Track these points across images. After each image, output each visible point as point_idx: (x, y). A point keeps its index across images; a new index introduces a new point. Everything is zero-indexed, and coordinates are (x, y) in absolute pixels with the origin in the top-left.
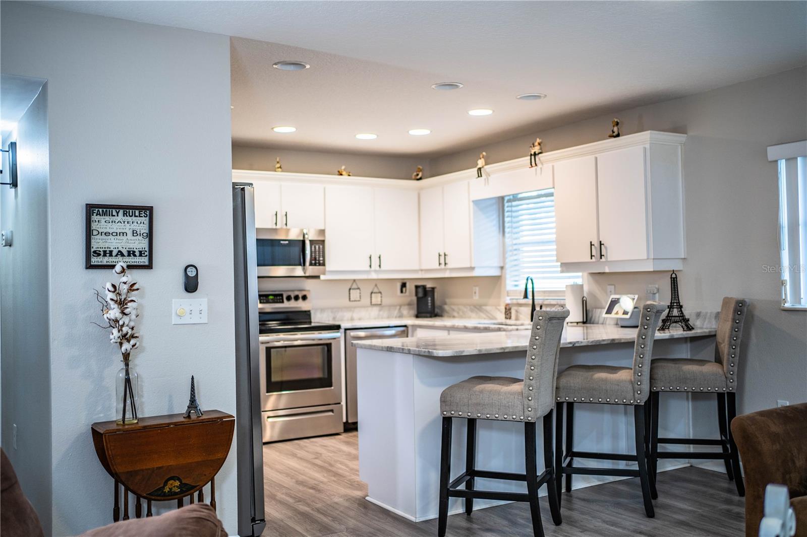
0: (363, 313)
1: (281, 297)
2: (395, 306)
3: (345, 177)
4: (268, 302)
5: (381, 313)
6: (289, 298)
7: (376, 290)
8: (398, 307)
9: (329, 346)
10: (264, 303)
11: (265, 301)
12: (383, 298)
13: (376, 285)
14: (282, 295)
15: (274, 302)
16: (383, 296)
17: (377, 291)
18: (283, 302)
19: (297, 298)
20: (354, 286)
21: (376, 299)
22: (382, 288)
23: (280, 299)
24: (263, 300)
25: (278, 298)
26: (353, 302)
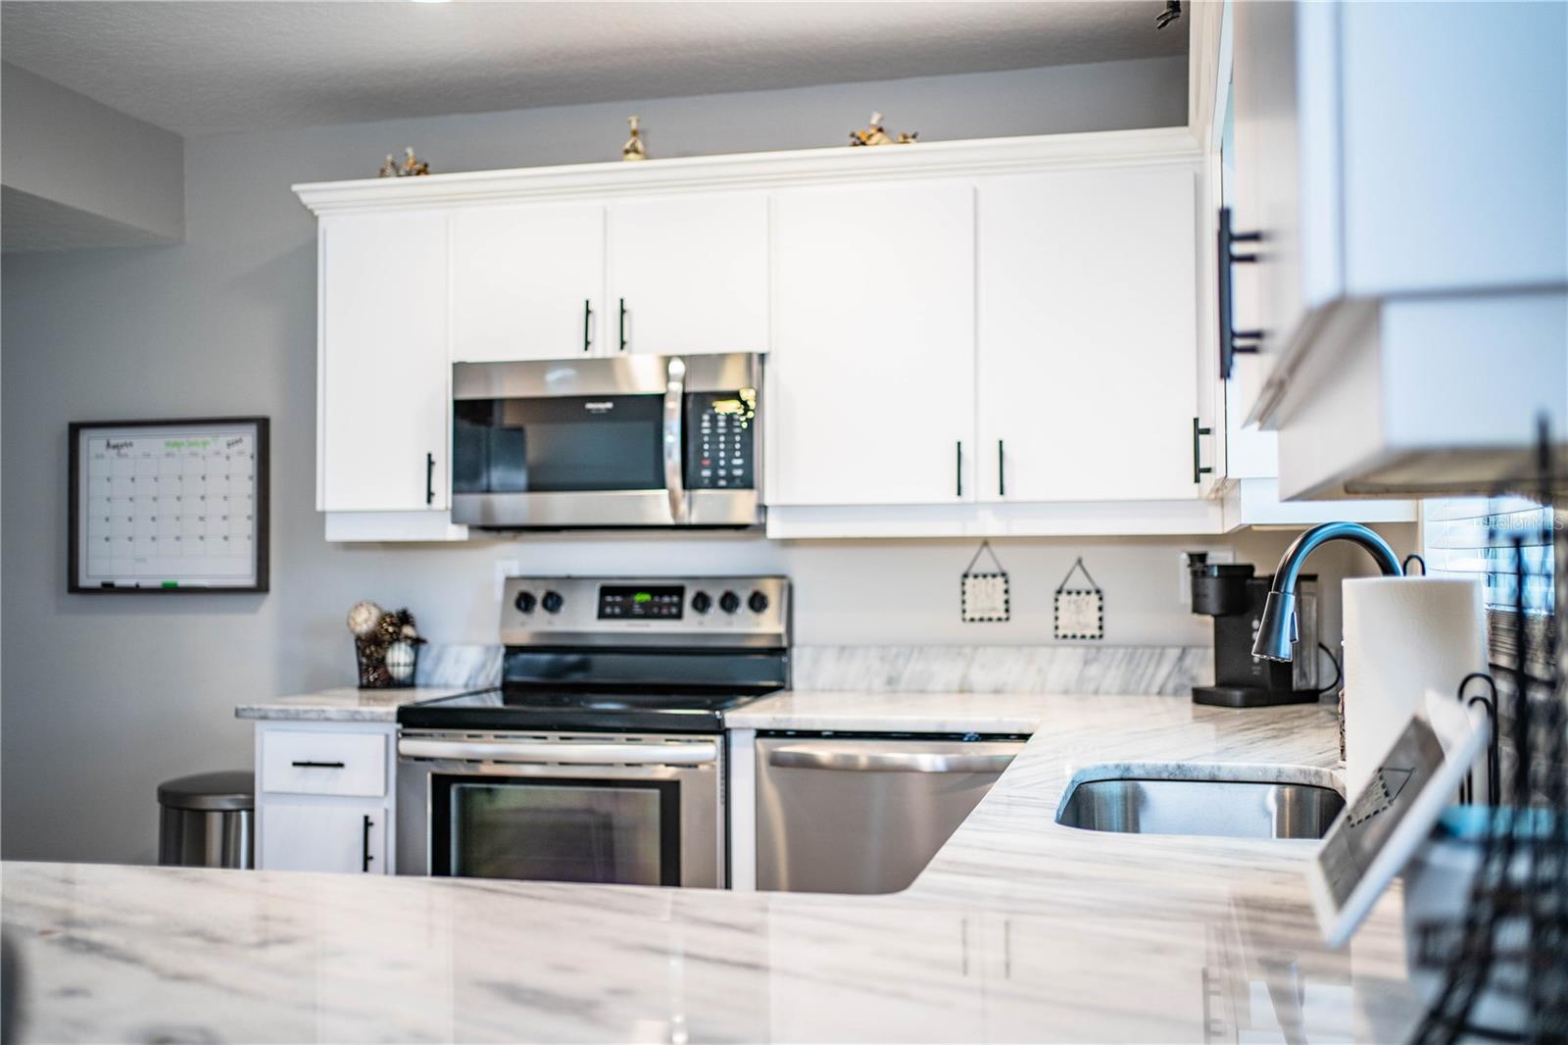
0: (1011, 668)
1: (675, 599)
2: (1158, 649)
3: (881, 151)
4: (627, 614)
5: (1094, 670)
6: (702, 603)
7: (1078, 581)
8: (1173, 654)
9: (670, 791)
10: (613, 616)
11: (617, 610)
12: (1106, 614)
13: (1080, 562)
14: (679, 591)
15: (648, 614)
16: (1106, 603)
17: (1085, 585)
18: (679, 616)
19: (729, 603)
20: (985, 564)
21: (1079, 615)
22: (1103, 568)
23: (671, 605)
24: (613, 605)
25: (666, 599)
26: (977, 624)
